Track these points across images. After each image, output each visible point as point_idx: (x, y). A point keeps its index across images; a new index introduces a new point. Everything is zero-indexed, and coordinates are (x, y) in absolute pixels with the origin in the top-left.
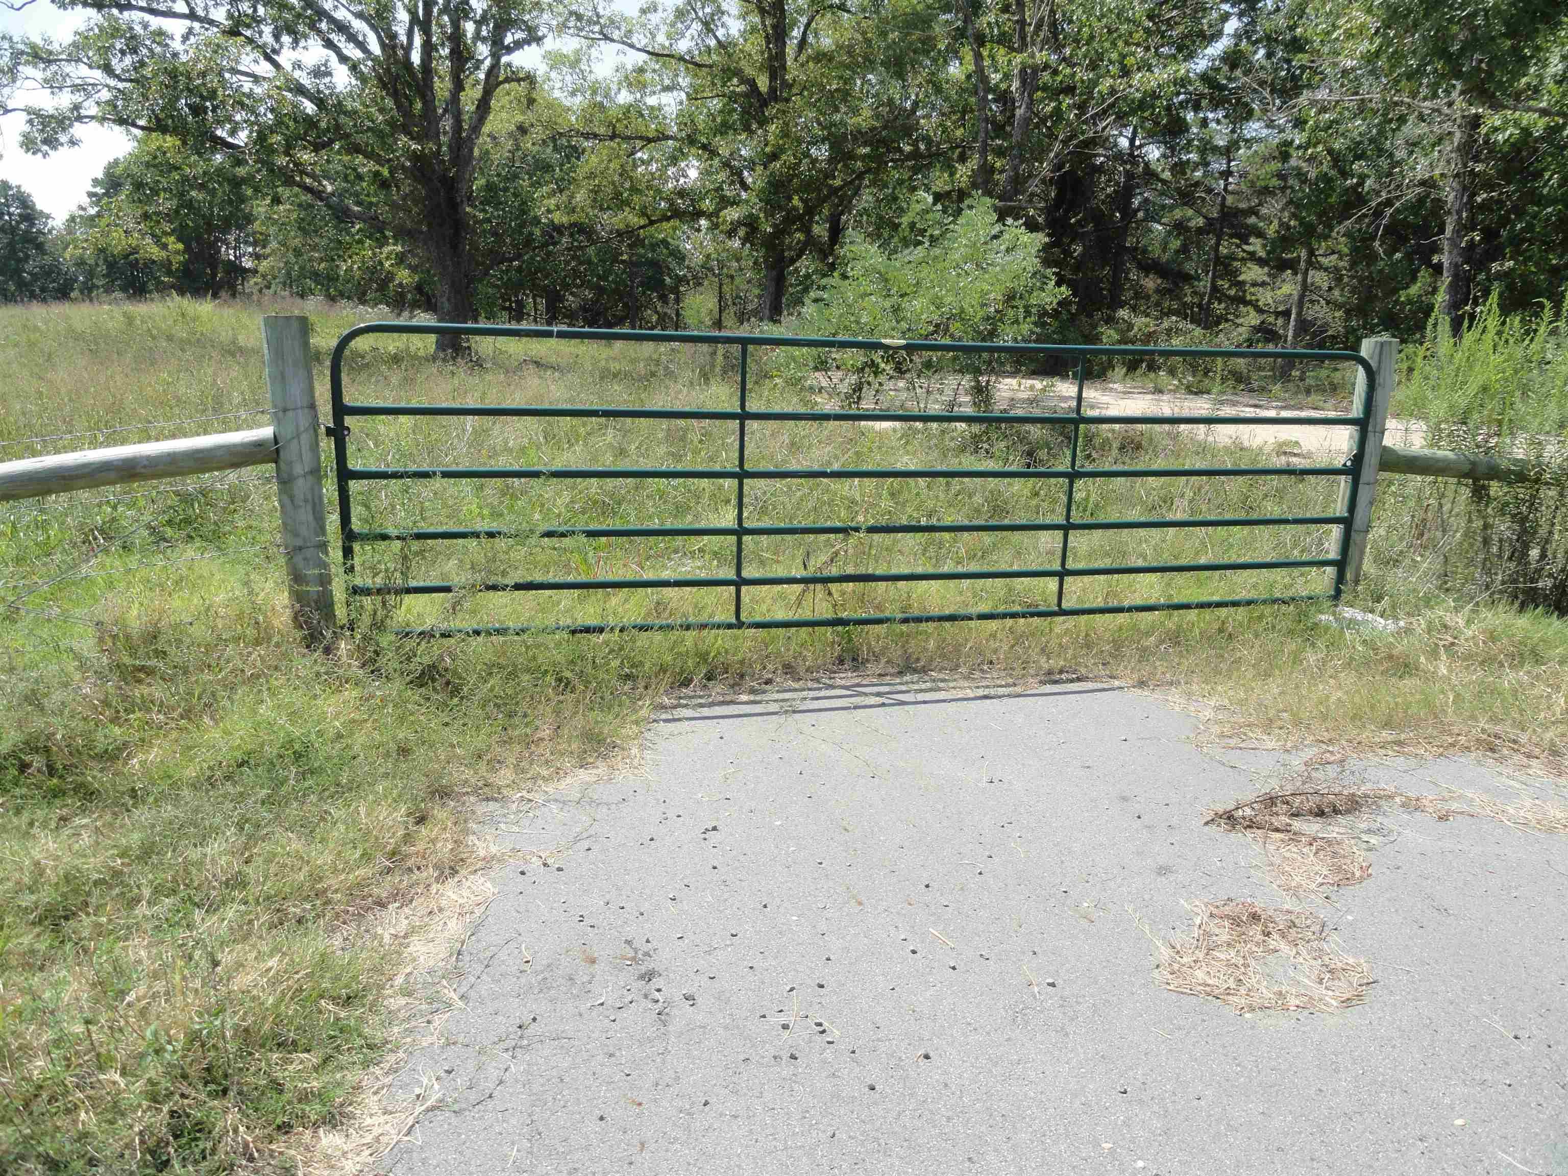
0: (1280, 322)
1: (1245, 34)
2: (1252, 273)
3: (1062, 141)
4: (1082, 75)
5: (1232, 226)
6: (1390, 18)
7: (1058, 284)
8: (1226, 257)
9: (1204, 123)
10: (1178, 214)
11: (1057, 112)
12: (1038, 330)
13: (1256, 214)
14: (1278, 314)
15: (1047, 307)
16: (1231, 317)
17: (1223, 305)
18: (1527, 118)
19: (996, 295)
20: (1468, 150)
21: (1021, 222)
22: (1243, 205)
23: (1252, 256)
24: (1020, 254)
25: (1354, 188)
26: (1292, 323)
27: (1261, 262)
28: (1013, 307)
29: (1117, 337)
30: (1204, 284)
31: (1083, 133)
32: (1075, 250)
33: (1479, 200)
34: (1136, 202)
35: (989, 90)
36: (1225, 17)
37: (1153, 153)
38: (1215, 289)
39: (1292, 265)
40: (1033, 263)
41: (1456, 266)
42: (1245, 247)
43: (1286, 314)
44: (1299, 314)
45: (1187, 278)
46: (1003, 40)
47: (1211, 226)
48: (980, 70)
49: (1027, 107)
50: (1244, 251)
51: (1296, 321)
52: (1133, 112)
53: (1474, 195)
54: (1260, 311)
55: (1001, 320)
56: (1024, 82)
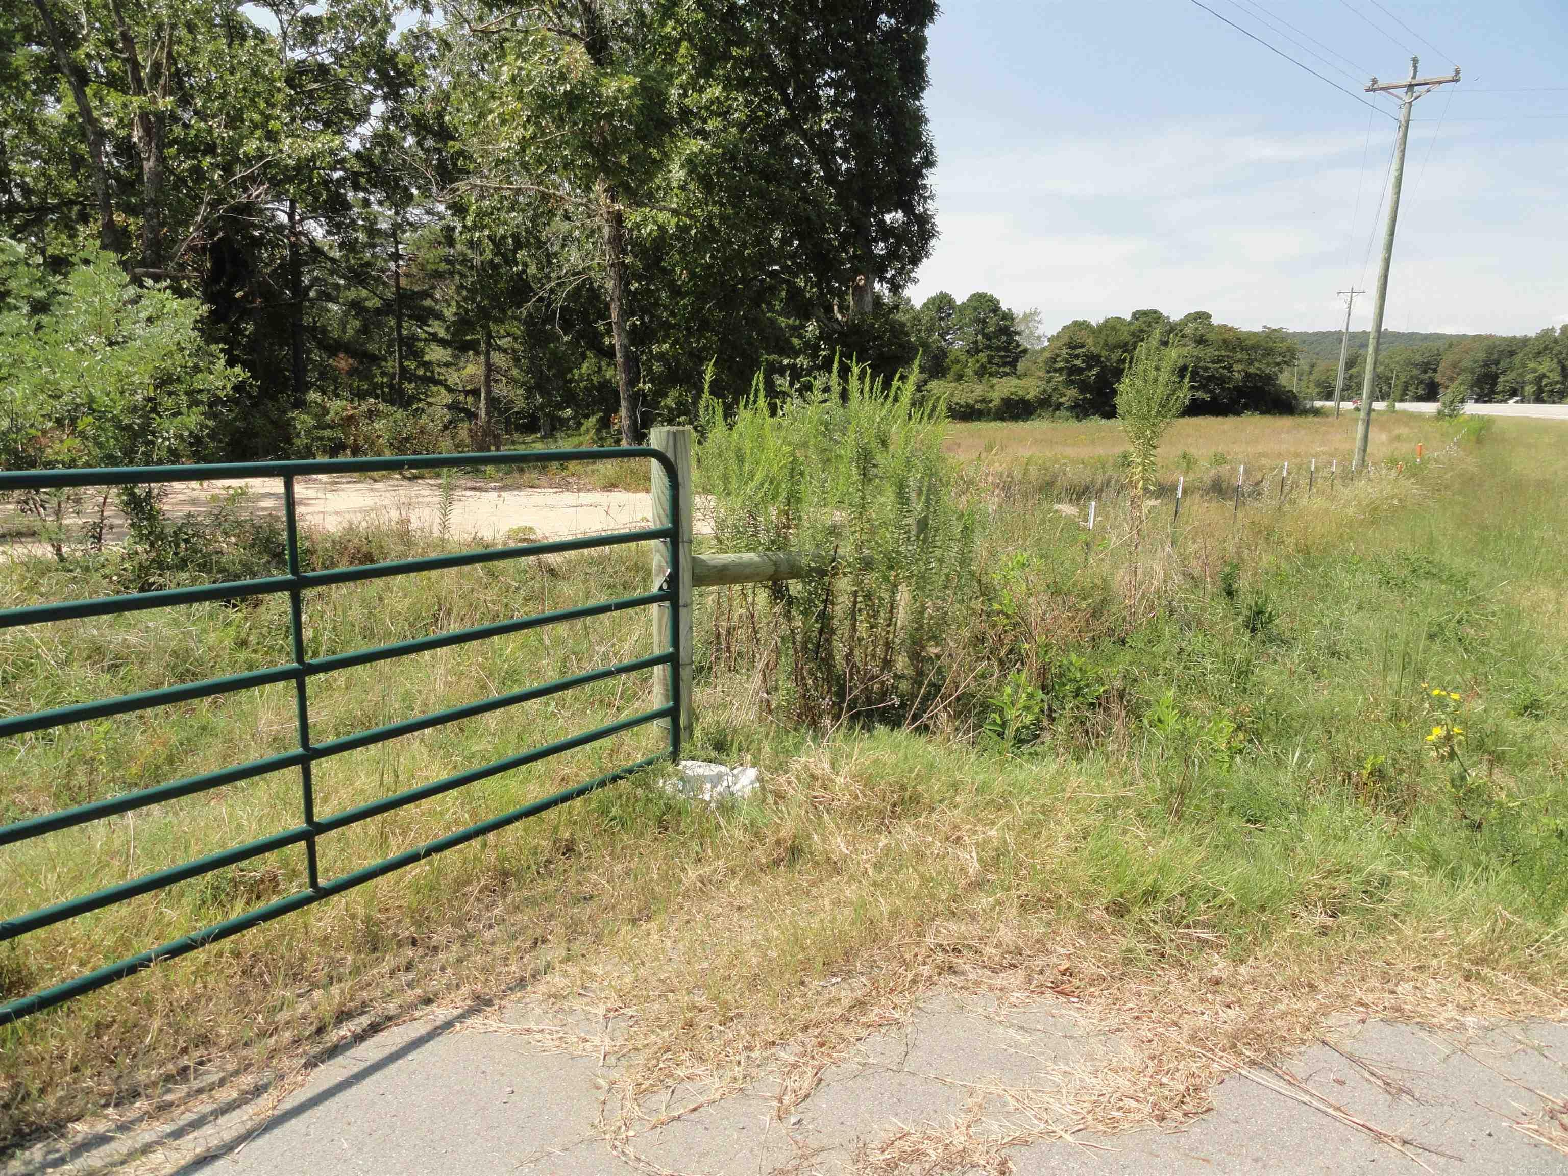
0: (470, 399)
1: (393, 117)
2: (436, 354)
3: (208, 203)
4: (220, 131)
5: (409, 307)
6: (540, 107)
7: (231, 363)
8: (408, 338)
9: (366, 203)
10: (352, 294)
11: (196, 171)
12: (211, 423)
13: (432, 297)
14: (467, 393)
15: (219, 392)
16: (422, 397)
17: (413, 386)
18: (663, 217)
19: (142, 377)
20: (617, 241)
21: (165, 284)
22: (417, 289)
23: (434, 338)
24: (169, 325)
25: (519, 274)
26: (483, 401)
27: (443, 343)
28: (170, 394)
29: (313, 422)
30: (391, 365)
31: (233, 197)
32: (246, 329)
33: (633, 289)
34: (306, 280)
35: (102, 135)
36: (370, 99)
37: (317, 230)
38: (403, 369)
39: (472, 346)
40: (190, 336)
41: (625, 348)
42: (425, 328)
43: (476, 393)
44: (488, 392)
45: (374, 359)
46: (114, 82)
47: (387, 308)
48: (86, 111)
49: (157, 160)
50: (426, 332)
51: (486, 399)
52: (290, 180)
53: (628, 283)
54: (449, 390)
55: (154, 410)
56: (147, 130)
